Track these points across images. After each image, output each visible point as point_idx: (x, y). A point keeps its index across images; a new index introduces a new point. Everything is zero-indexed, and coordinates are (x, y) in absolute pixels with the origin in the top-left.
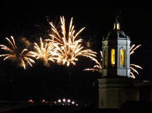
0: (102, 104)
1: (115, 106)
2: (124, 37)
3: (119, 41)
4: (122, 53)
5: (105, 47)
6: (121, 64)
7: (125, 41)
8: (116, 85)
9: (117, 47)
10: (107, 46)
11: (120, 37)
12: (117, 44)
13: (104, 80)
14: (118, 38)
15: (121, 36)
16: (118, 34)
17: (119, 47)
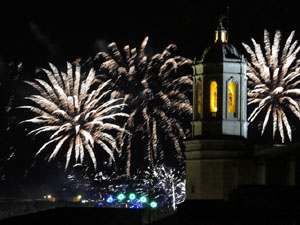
0: (193, 192)
1: (218, 194)
2: (235, 57)
3: (225, 65)
4: (231, 90)
5: (197, 77)
6: (229, 110)
7: (238, 65)
8: (220, 153)
9: (222, 77)
10: (201, 76)
11: (227, 57)
12: (222, 72)
13: (196, 143)
14: (225, 59)
15: (230, 56)
16: (224, 50)
17: (226, 76)
